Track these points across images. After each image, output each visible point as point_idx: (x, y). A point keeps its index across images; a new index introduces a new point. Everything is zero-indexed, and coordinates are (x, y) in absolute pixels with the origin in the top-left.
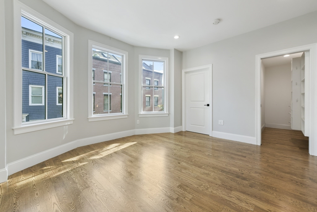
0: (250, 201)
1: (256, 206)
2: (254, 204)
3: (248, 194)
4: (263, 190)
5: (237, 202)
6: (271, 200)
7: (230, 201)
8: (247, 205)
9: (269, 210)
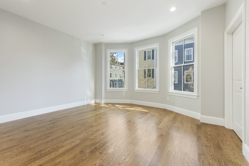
0: (69, 146)
1: (64, 147)
2: (66, 146)
3: (74, 147)
4: (75, 157)
5: (72, 140)
6: (63, 156)
7: (73, 138)
8: (67, 143)
9: (58, 151)
